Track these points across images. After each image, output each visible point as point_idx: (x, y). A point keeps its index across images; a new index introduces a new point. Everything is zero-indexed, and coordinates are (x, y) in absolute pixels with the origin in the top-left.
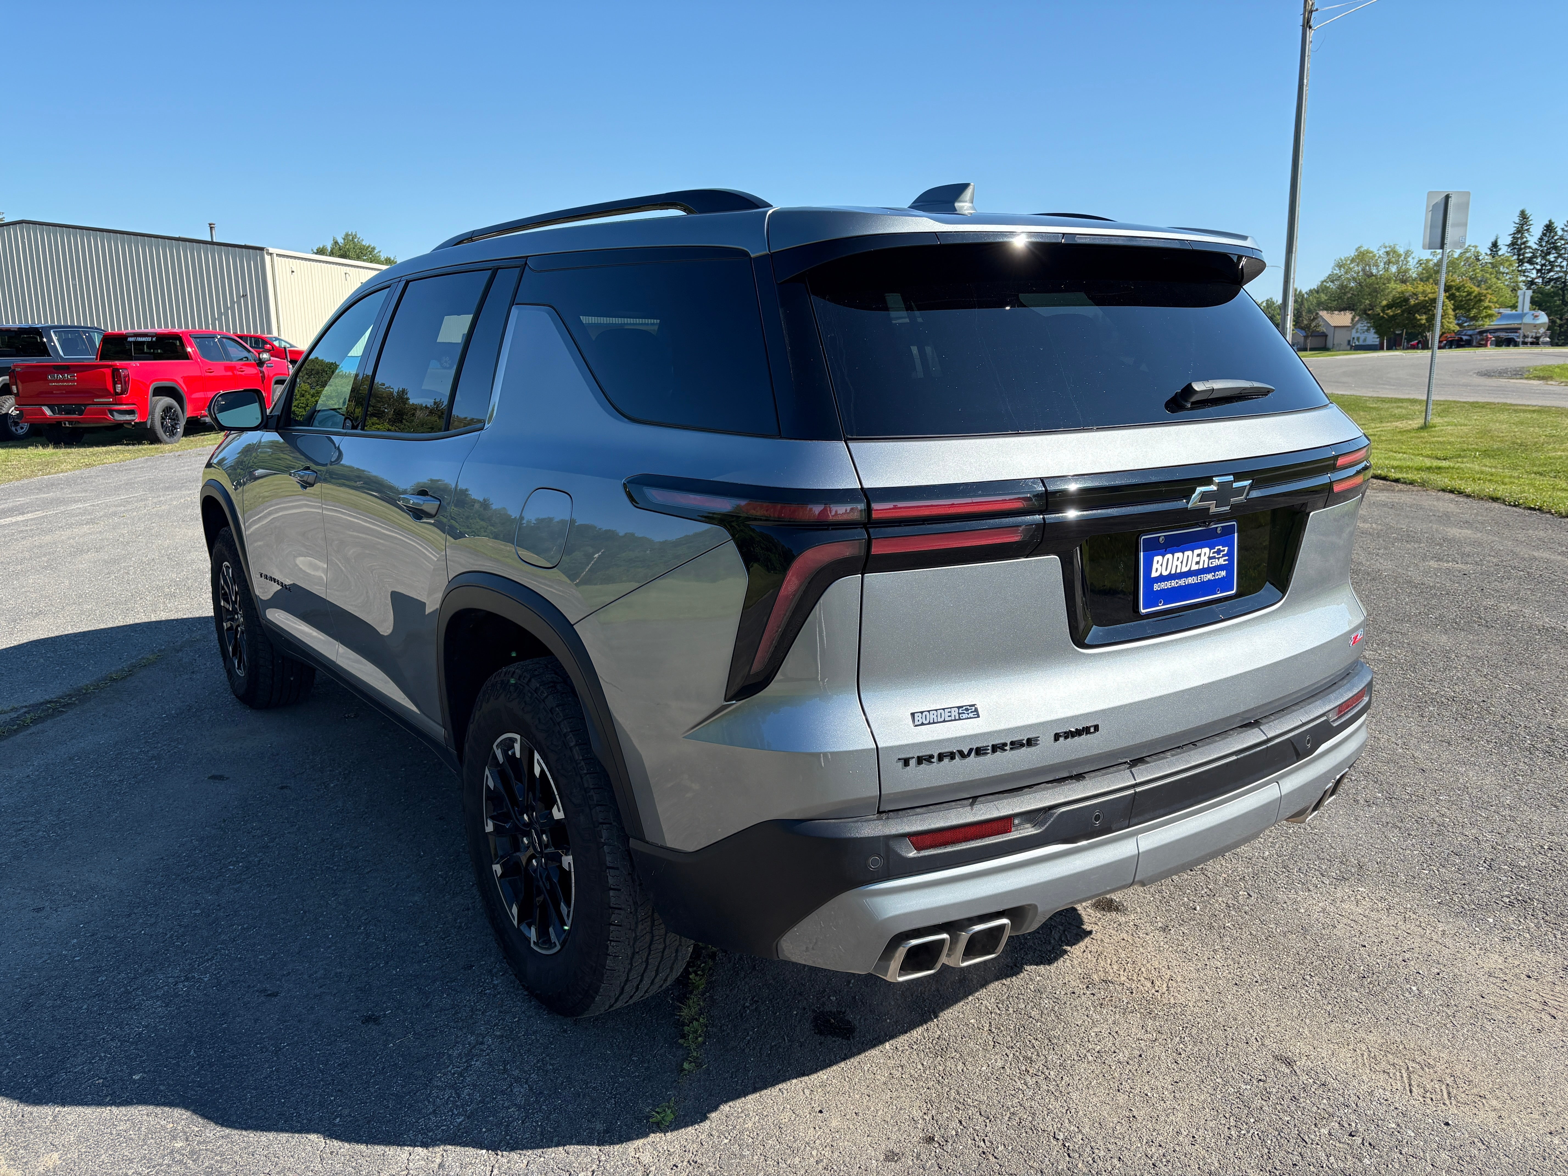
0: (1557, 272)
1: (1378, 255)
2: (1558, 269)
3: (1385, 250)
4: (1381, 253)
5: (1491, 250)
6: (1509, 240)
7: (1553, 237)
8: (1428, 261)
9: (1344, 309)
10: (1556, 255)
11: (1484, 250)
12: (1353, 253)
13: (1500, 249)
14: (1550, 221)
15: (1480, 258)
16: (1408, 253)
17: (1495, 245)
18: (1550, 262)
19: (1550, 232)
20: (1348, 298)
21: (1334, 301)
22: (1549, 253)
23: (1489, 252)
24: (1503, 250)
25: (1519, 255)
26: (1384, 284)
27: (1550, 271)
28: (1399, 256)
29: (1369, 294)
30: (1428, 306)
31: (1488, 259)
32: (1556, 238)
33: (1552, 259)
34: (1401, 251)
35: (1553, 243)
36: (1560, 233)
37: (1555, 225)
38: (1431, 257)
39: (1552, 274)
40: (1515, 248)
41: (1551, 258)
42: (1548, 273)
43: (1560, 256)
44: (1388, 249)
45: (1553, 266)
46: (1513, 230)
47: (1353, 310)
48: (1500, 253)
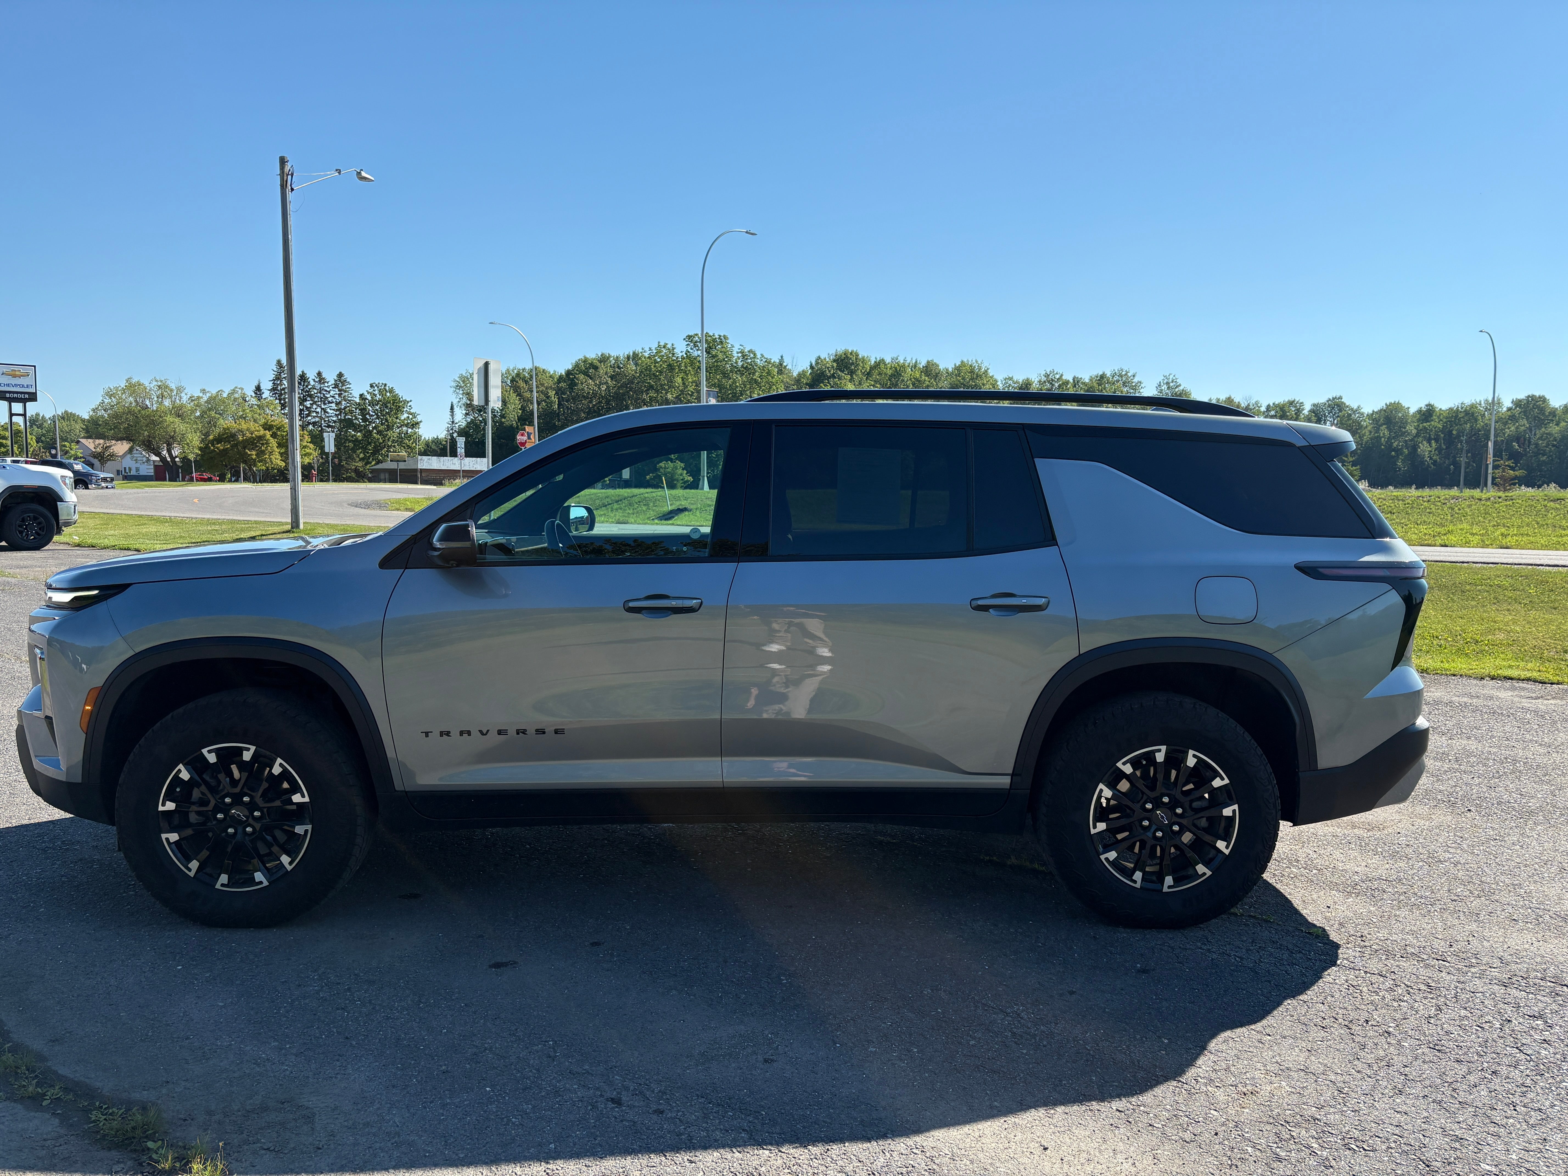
0: (314, 417)
1: (148, 388)
2: (314, 414)
3: (156, 383)
4: (152, 386)
5: (256, 393)
6: (270, 385)
7: (307, 386)
8: (198, 398)
9: (121, 439)
10: (311, 402)
11: (250, 392)
12: (123, 384)
13: (263, 393)
14: (303, 372)
15: (247, 399)
16: (180, 390)
17: (258, 388)
18: (307, 408)
19: (304, 382)
20: (125, 428)
21: (111, 430)
22: (306, 400)
23: (254, 395)
24: (266, 394)
25: (280, 400)
26: (160, 417)
27: (308, 415)
28: (172, 390)
29: (147, 426)
30: (255, 442)
31: (254, 401)
32: (309, 387)
33: (309, 406)
34: (173, 386)
35: (308, 392)
36: (312, 383)
37: (308, 376)
38: (201, 395)
39: (310, 418)
40: (276, 393)
41: (308, 404)
42: (307, 417)
43: (315, 403)
44: (160, 384)
45: (310, 412)
46: (272, 377)
47: (131, 440)
48: (264, 396)
